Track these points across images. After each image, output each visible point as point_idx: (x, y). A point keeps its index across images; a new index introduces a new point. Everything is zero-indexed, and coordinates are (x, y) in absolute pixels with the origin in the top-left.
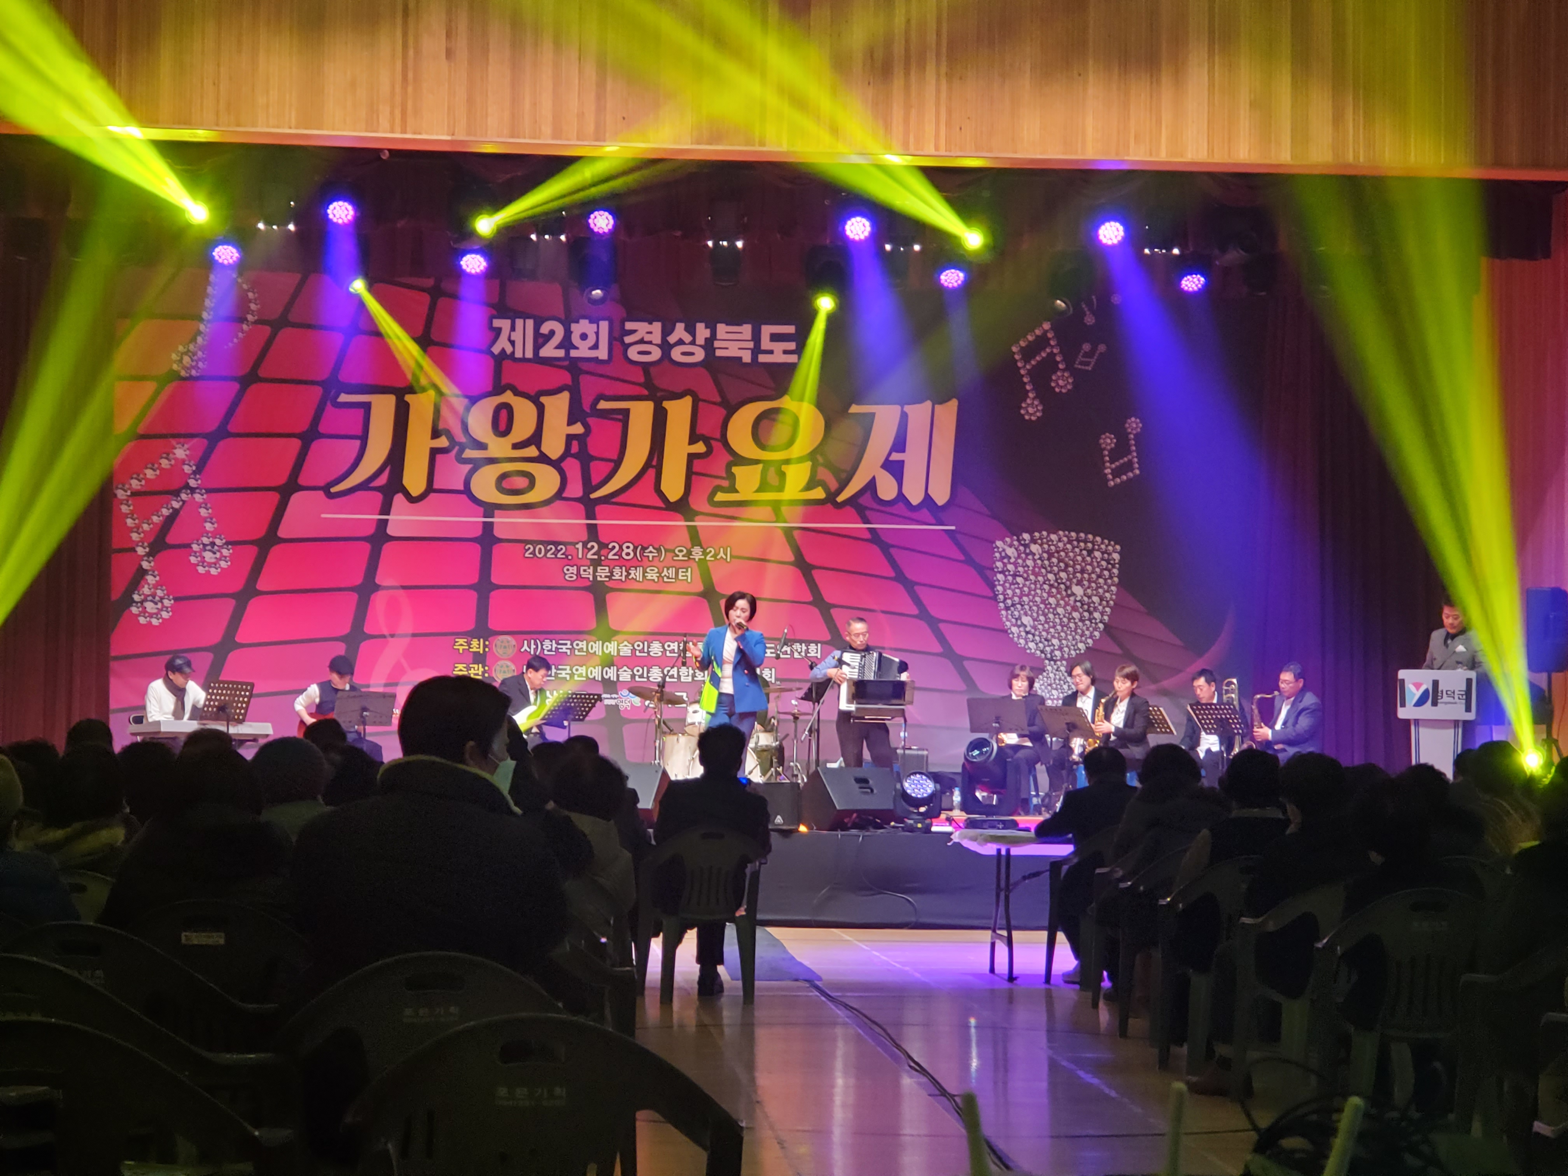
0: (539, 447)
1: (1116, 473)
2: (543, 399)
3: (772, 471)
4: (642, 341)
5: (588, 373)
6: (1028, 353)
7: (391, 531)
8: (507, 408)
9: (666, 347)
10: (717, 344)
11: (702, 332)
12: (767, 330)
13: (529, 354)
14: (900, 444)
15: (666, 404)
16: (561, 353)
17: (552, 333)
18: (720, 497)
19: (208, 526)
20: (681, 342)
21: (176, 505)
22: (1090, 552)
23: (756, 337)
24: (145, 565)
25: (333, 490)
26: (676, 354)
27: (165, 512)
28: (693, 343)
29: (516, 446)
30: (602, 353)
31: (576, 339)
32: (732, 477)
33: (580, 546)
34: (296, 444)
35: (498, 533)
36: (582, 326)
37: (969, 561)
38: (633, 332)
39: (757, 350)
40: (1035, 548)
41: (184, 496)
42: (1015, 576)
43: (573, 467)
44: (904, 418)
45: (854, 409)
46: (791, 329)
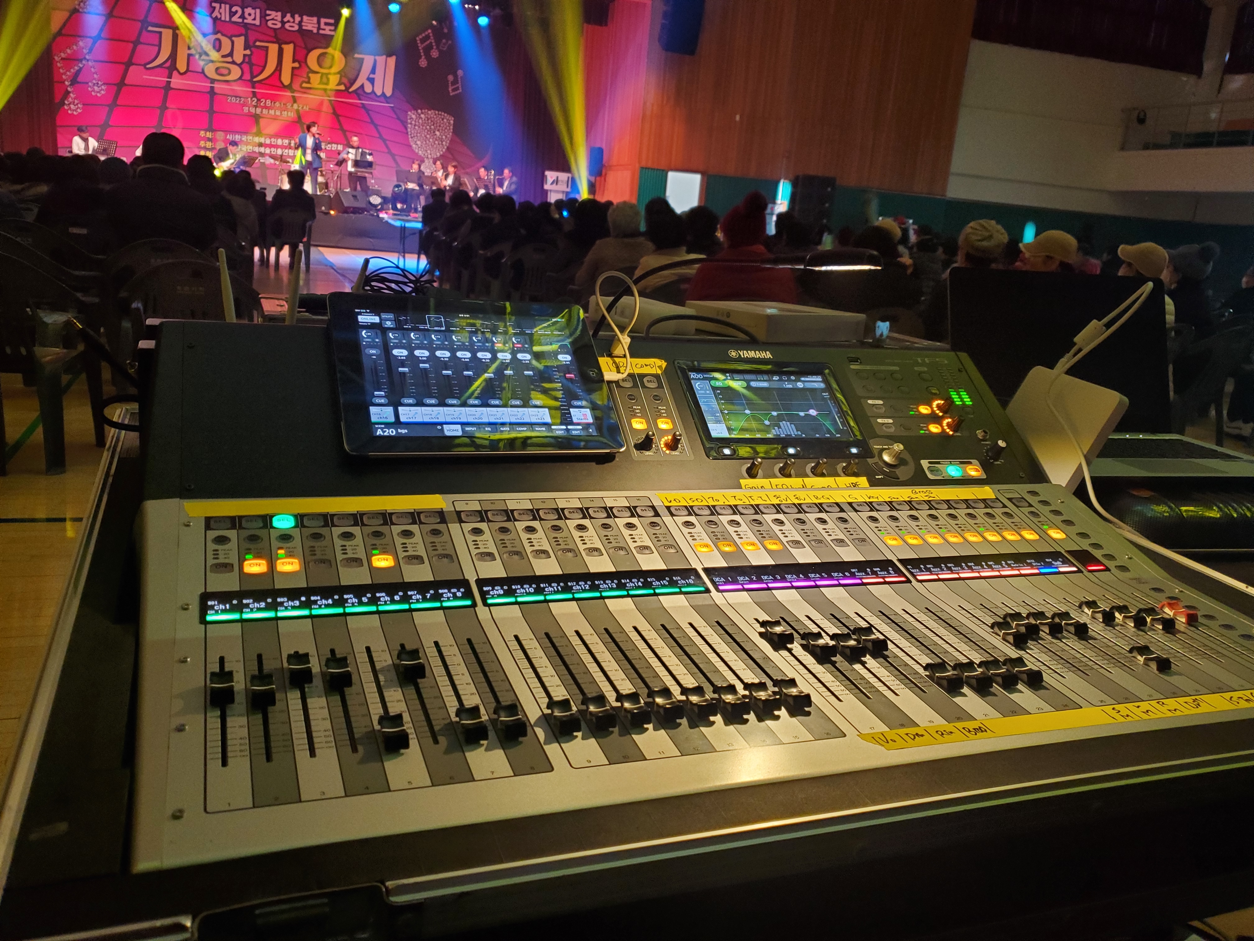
0: (232, 57)
1: (454, 90)
2: (233, 38)
3: (324, 77)
4: (273, 19)
5: (252, 29)
6: (423, 41)
7: (172, 85)
8: (219, 40)
9: (283, 23)
10: (303, 24)
11: (297, 18)
12: (323, 21)
13: (228, 19)
14: (373, 71)
15: (283, 46)
16: (240, 20)
17: (236, 12)
18: (304, 85)
19: (95, 76)
20: (288, 21)
21: (81, 65)
22: (443, 119)
23: (319, 22)
24: (69, 89)
25: (148, 66)
26: (287, 26)
27: (76, 68)
28: (294, 22)
29: (223, 56)
30: (257, 22)
31: (246, 15)
32: (309, 78)
33: (249, 99)
34: (131, 45)
35: (216, 91)
36: (248, 10)
37: (398, 119)
38: (269, 15)
39: (319, 28)
40: (422, 116)
41: (84, 62)
42: (415, 125)
43: (246, 67)
44: (375, 61)
45: (356, 56)
46: (332, 21)
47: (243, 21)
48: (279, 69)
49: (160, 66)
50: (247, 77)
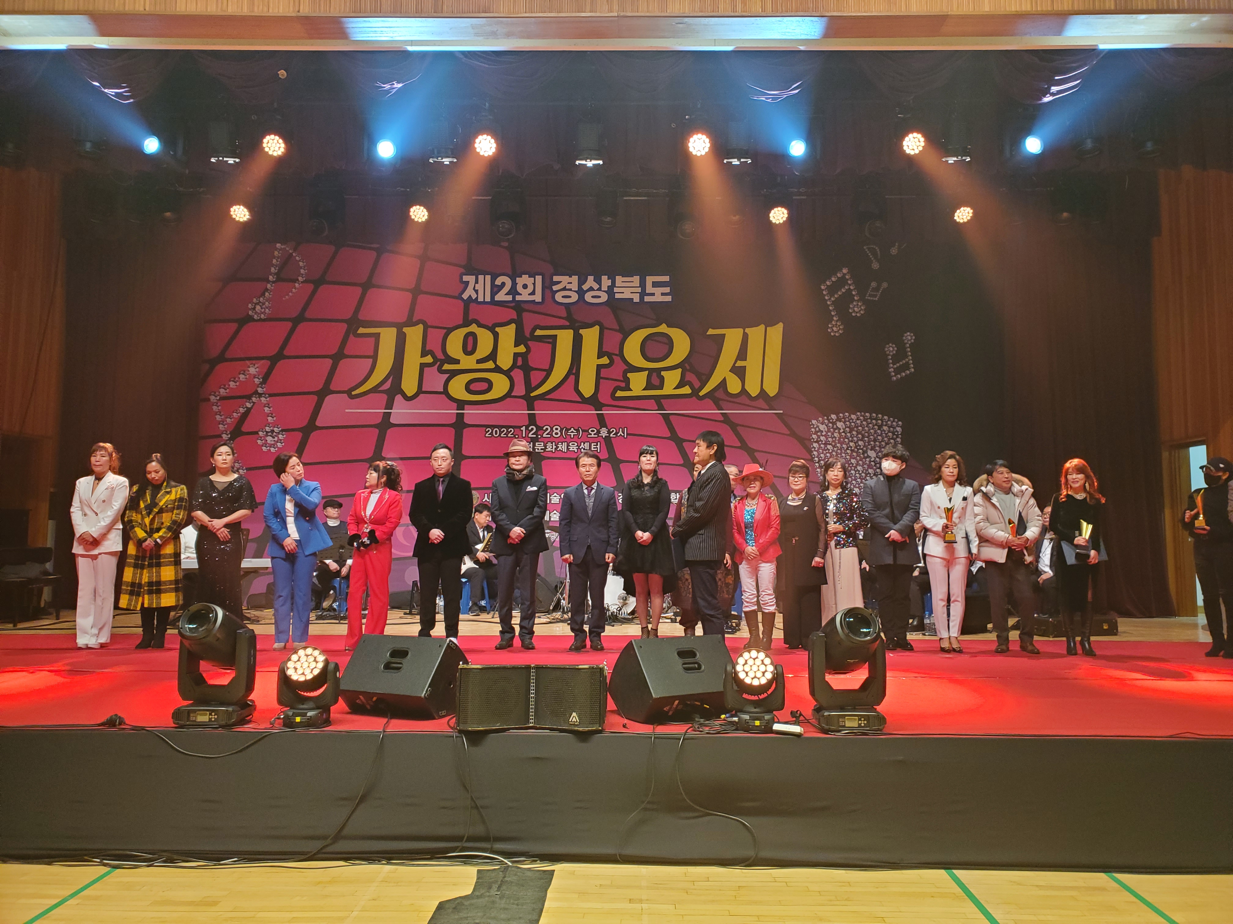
0: (495, 362)
1: (898, 371)
2: (497, 329)
3: (655, 374)
4: (564, 289)
5: (528, 311)
6: (833, 290)
7: (393, 420)
8: (473, 335)
9: (581, 293)
10: (616, 290)
11: (606, 282)
12: (650, 280)
13: (488, 299)
14: (742, 354)
15: (581, 331)
16: (509, 298)
17: (503, 284)
18: (619, 394)
20: (591, 289)
21: (249, 405)
22: (880, 427)
23: (643, 285)
25: (353, 393)
26: (588, 297)
27: (242, 410)
28: (599, 289)
30: (538, 298)
31: (519, 288)
32: (627, 381)
33: (523, 428)
35: (467, 420)
36: (525, 279)
37: (793, 434)
38: (559, 283)
39: (643, 294)
40: (840, 425)
41: (254, 399)
42: (826, 444)
43: (518, 375)
44: (745, 337)
45: (711, 332)
46: (666, 278)
47: (514, 298)
48: (574, 371)
49: (375, 390)
50: (520, 390)
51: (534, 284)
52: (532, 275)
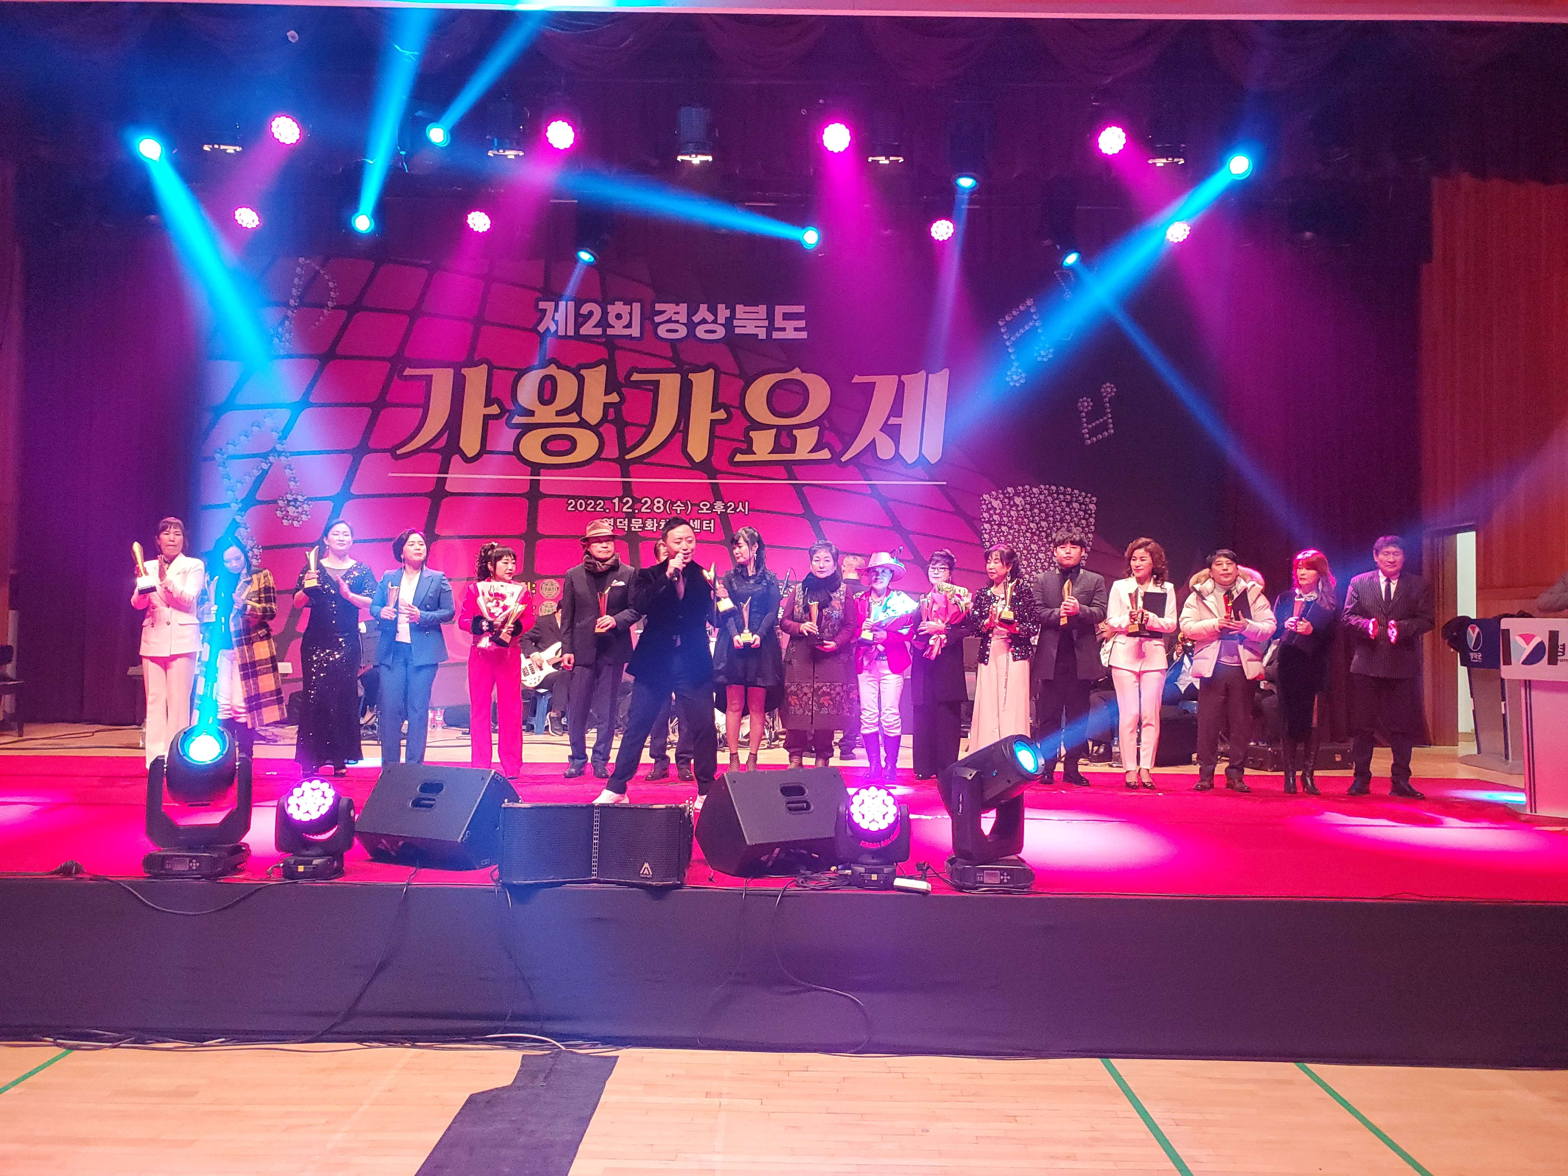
1: (1093, 433)
2: (583, 372)
5: (621, 348)
6: (1013, 326)
7: (449, 487)
8: (552, 379)
10: (735, 323)
11: (723, 312)
12: (780, 310)
14: (896, 410)
15: (691, 376)
16: (599, 331)
17: (591, 313)
18: (739, 458)
20: (704, 321)
21: (265, 466)
22: (1069, 504)
23: (770, 317)
24: (238, 519)
25: (399, 452)
26: (700, 332)
27: (256, 472)
28: (715, 322)
30: (635, 331)
31: (611, 319)
32: (750, 441)
33: (616, 501)
34: (367, 412)
35: (543, 489)
36: (616, 308)
37: (959, 512)
38: (662, 313)
39: (771, 328)
40: (1018, 500)
42: (999, 525)
43: (609, 431)
44: (901, 386)
45: (857, 379)
46: (801, 309)
47: (604, 331)
48: (681, 428)
49: (425, 448)
50: (612, 452)
51: (631, 314)
52: (628, 302)
